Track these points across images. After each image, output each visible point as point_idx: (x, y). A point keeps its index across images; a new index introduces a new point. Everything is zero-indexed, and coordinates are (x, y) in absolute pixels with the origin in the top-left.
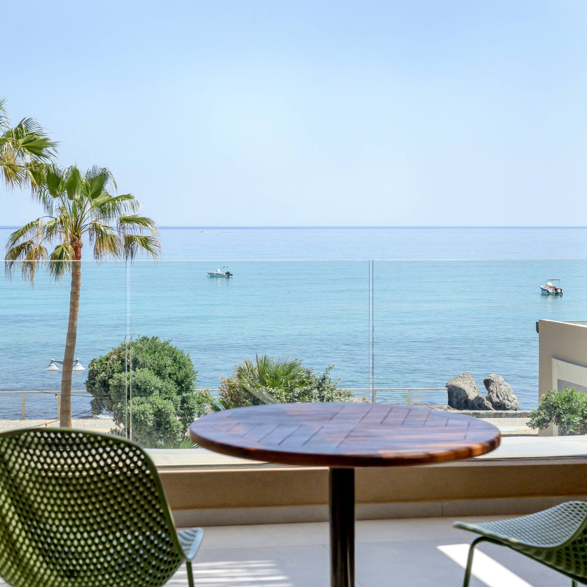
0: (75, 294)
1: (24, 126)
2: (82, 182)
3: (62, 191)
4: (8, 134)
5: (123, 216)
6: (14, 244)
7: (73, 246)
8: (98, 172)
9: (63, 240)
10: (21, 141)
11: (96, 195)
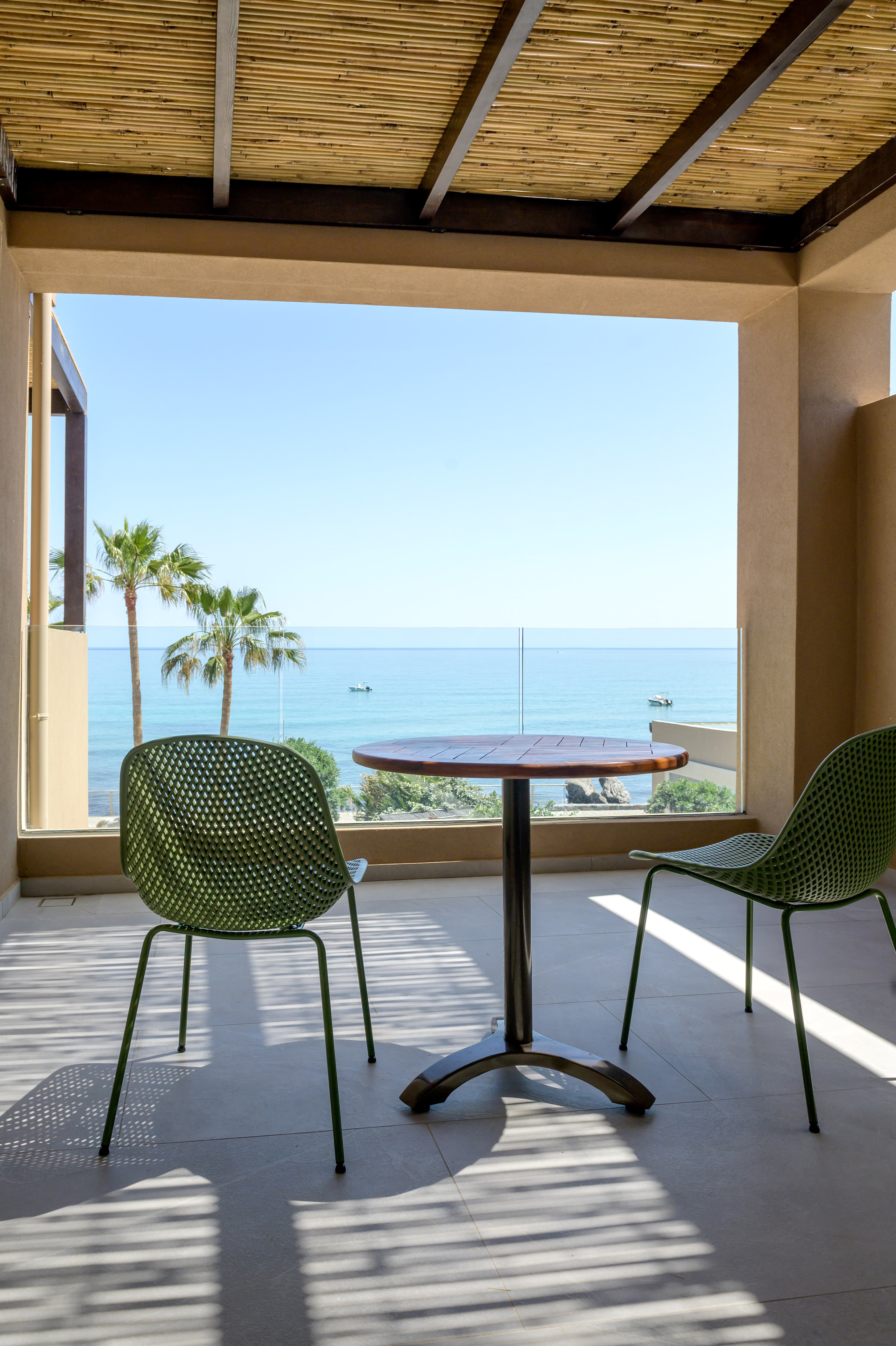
0: (226, 702)
1: (179, 551)
2: (233, 601)
3: (215, 609)
4: (165, 558)
5: (271, 631)
6: (169, 656)
7: (225, 658)
8: (249, 592)
9: (216, 652)
10: (177, 564)
11: (246, 613)
